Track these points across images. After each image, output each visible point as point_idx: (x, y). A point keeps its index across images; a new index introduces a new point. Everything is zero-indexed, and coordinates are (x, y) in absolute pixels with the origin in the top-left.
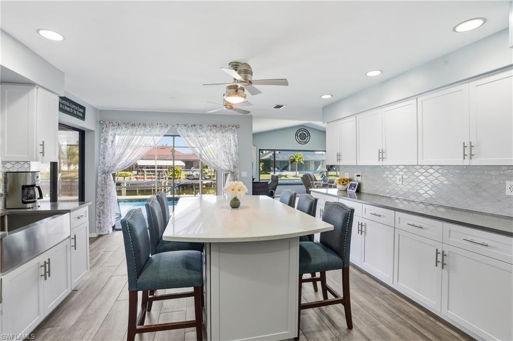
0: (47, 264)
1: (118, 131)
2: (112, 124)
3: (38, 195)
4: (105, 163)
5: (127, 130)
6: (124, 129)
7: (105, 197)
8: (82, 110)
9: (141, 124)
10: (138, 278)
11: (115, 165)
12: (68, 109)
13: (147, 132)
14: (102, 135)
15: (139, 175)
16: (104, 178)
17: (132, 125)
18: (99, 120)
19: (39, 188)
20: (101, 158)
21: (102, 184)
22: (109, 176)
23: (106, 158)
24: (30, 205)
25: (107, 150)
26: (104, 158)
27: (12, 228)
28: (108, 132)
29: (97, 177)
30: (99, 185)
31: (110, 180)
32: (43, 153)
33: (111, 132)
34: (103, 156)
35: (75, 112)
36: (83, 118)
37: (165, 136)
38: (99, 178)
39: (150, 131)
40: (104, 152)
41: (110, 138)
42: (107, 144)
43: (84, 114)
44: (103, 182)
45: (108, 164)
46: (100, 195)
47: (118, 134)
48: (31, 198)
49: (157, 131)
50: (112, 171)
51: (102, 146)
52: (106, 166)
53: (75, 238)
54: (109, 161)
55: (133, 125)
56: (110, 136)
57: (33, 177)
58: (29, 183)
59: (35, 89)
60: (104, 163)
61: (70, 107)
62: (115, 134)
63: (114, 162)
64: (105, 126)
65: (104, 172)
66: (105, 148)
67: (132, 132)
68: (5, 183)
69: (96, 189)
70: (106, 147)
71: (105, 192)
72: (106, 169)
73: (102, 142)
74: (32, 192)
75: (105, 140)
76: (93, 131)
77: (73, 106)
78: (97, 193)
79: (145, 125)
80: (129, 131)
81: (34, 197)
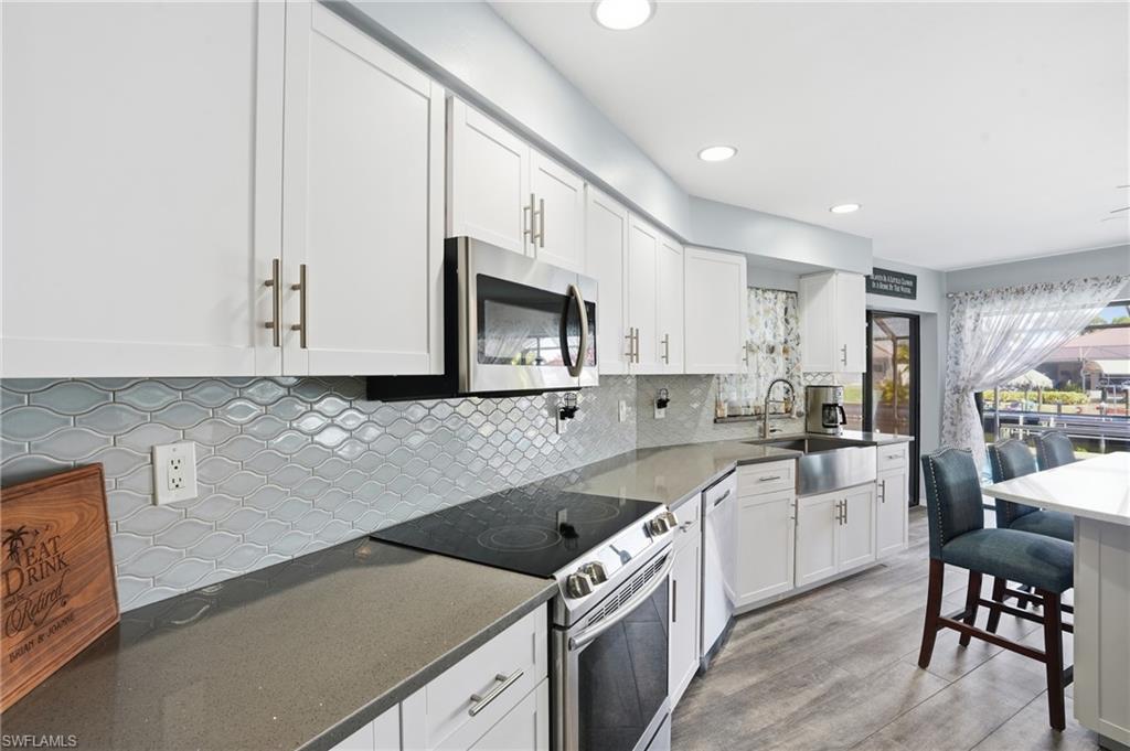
0: (843, 505)
1: (986, 308)
2: (971, 296)
3: (840, 419)
4: (960, 373)
5: (1005, 303)
6: (999, 303)
7: (958, 437)
8: (910, 283)
9: (1039, 286)
10: (945, 544)
11: (978, 376)
12: (886, 287)
13: (1055, 303)
14: (952, 319)
15: (1111, 402)
16: (958, 401)
17: (1018, 292)
18: (945, 292)
19: (841, 408)
20: (951, 363)
21: (952, 412)
22: (966, 398)
23: (962, 363)
24: (830, 431)
25: (963, 348)
26: (957, 364)
27: (812, 450)
28: (964, 312)
29: (943, 399)
30: (948, 414)
31: (969, 406)
32: (845, 360)
33: (970, 312)
34: (954, 360)
35: (897, 289)
36: (913, 296)
37: (1112, 304)
38: (947, 402)
39: (1063, 299)
40: (957, 352)
41: (969, 324)
42: (963, 336)
43: (914, 289)
44: (955, 409)
45: (965, 375)
46: (950, 432)
47: (986, 314)
48: (832, 422)
49: (1086, 297)
50: (972, 388)
51: (951, 340)
52: (961, 377)
53: (883, 486)
54: (967, 368)
55: (1020, 292)
56: (968, 320)
57: (834, 393)
58: (830, 402)
59: (834, 276)
60: (957, 374)
61: (888, 283)
62: (979, 315)
63: (976, 371)
64: (957, 301)
65: (957, 390)
66: (959, 343)
67: (1018, 307)
68: (807, 400)
69: (942, 421)
70: (961, 340)
71: (959, 427)
72: (962, 384)
73: (952, 332)
74: (833, 414)
75: (959, 329)
76: (935, 314)
77: (894, 280)
78: (942, 428)
79: (1049, 288)
80: (1009, 305)
81: (835, 420)
